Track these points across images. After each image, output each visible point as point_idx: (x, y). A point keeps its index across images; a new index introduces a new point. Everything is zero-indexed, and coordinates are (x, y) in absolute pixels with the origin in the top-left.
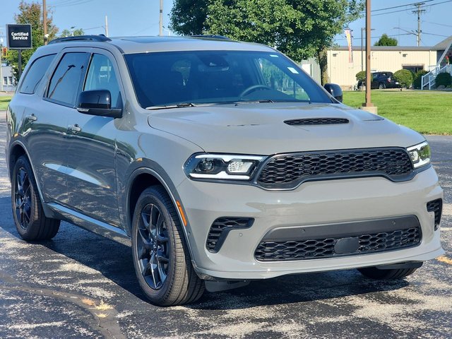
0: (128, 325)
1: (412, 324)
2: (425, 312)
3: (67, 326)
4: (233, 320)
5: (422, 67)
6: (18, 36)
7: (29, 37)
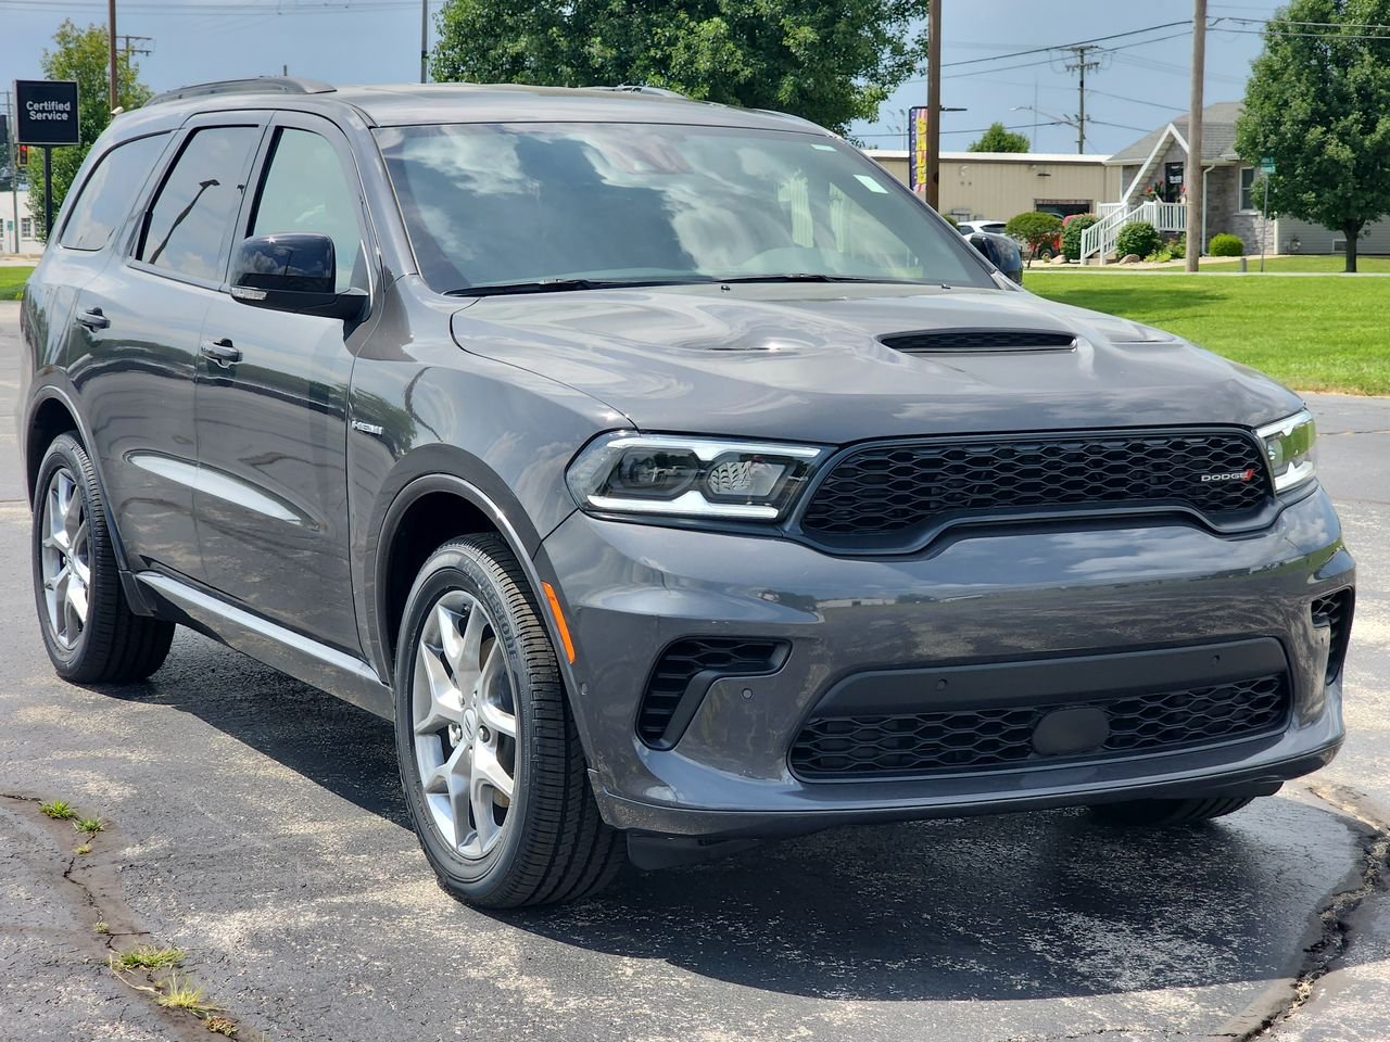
5: (1085, 208)
6: (43, 111)
7: (73, 113)
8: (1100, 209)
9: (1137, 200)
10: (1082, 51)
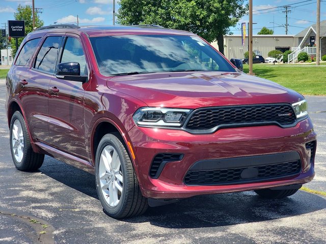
0: (61, 240)
1: (271, 238)
2: (281, 228)
3: (15, 241)
4: (139, 235)
5: (288, 49)
6: (16, 28)
7: (23, 29)
8: (292, 49)
9: (302, 47)
10: (286, 7)
